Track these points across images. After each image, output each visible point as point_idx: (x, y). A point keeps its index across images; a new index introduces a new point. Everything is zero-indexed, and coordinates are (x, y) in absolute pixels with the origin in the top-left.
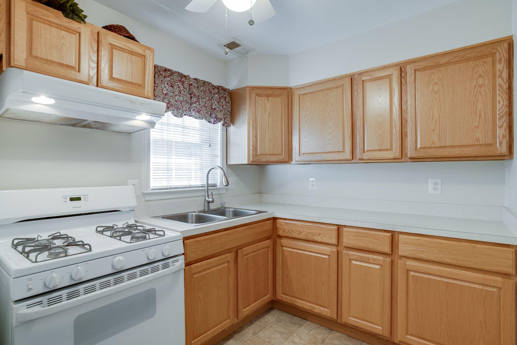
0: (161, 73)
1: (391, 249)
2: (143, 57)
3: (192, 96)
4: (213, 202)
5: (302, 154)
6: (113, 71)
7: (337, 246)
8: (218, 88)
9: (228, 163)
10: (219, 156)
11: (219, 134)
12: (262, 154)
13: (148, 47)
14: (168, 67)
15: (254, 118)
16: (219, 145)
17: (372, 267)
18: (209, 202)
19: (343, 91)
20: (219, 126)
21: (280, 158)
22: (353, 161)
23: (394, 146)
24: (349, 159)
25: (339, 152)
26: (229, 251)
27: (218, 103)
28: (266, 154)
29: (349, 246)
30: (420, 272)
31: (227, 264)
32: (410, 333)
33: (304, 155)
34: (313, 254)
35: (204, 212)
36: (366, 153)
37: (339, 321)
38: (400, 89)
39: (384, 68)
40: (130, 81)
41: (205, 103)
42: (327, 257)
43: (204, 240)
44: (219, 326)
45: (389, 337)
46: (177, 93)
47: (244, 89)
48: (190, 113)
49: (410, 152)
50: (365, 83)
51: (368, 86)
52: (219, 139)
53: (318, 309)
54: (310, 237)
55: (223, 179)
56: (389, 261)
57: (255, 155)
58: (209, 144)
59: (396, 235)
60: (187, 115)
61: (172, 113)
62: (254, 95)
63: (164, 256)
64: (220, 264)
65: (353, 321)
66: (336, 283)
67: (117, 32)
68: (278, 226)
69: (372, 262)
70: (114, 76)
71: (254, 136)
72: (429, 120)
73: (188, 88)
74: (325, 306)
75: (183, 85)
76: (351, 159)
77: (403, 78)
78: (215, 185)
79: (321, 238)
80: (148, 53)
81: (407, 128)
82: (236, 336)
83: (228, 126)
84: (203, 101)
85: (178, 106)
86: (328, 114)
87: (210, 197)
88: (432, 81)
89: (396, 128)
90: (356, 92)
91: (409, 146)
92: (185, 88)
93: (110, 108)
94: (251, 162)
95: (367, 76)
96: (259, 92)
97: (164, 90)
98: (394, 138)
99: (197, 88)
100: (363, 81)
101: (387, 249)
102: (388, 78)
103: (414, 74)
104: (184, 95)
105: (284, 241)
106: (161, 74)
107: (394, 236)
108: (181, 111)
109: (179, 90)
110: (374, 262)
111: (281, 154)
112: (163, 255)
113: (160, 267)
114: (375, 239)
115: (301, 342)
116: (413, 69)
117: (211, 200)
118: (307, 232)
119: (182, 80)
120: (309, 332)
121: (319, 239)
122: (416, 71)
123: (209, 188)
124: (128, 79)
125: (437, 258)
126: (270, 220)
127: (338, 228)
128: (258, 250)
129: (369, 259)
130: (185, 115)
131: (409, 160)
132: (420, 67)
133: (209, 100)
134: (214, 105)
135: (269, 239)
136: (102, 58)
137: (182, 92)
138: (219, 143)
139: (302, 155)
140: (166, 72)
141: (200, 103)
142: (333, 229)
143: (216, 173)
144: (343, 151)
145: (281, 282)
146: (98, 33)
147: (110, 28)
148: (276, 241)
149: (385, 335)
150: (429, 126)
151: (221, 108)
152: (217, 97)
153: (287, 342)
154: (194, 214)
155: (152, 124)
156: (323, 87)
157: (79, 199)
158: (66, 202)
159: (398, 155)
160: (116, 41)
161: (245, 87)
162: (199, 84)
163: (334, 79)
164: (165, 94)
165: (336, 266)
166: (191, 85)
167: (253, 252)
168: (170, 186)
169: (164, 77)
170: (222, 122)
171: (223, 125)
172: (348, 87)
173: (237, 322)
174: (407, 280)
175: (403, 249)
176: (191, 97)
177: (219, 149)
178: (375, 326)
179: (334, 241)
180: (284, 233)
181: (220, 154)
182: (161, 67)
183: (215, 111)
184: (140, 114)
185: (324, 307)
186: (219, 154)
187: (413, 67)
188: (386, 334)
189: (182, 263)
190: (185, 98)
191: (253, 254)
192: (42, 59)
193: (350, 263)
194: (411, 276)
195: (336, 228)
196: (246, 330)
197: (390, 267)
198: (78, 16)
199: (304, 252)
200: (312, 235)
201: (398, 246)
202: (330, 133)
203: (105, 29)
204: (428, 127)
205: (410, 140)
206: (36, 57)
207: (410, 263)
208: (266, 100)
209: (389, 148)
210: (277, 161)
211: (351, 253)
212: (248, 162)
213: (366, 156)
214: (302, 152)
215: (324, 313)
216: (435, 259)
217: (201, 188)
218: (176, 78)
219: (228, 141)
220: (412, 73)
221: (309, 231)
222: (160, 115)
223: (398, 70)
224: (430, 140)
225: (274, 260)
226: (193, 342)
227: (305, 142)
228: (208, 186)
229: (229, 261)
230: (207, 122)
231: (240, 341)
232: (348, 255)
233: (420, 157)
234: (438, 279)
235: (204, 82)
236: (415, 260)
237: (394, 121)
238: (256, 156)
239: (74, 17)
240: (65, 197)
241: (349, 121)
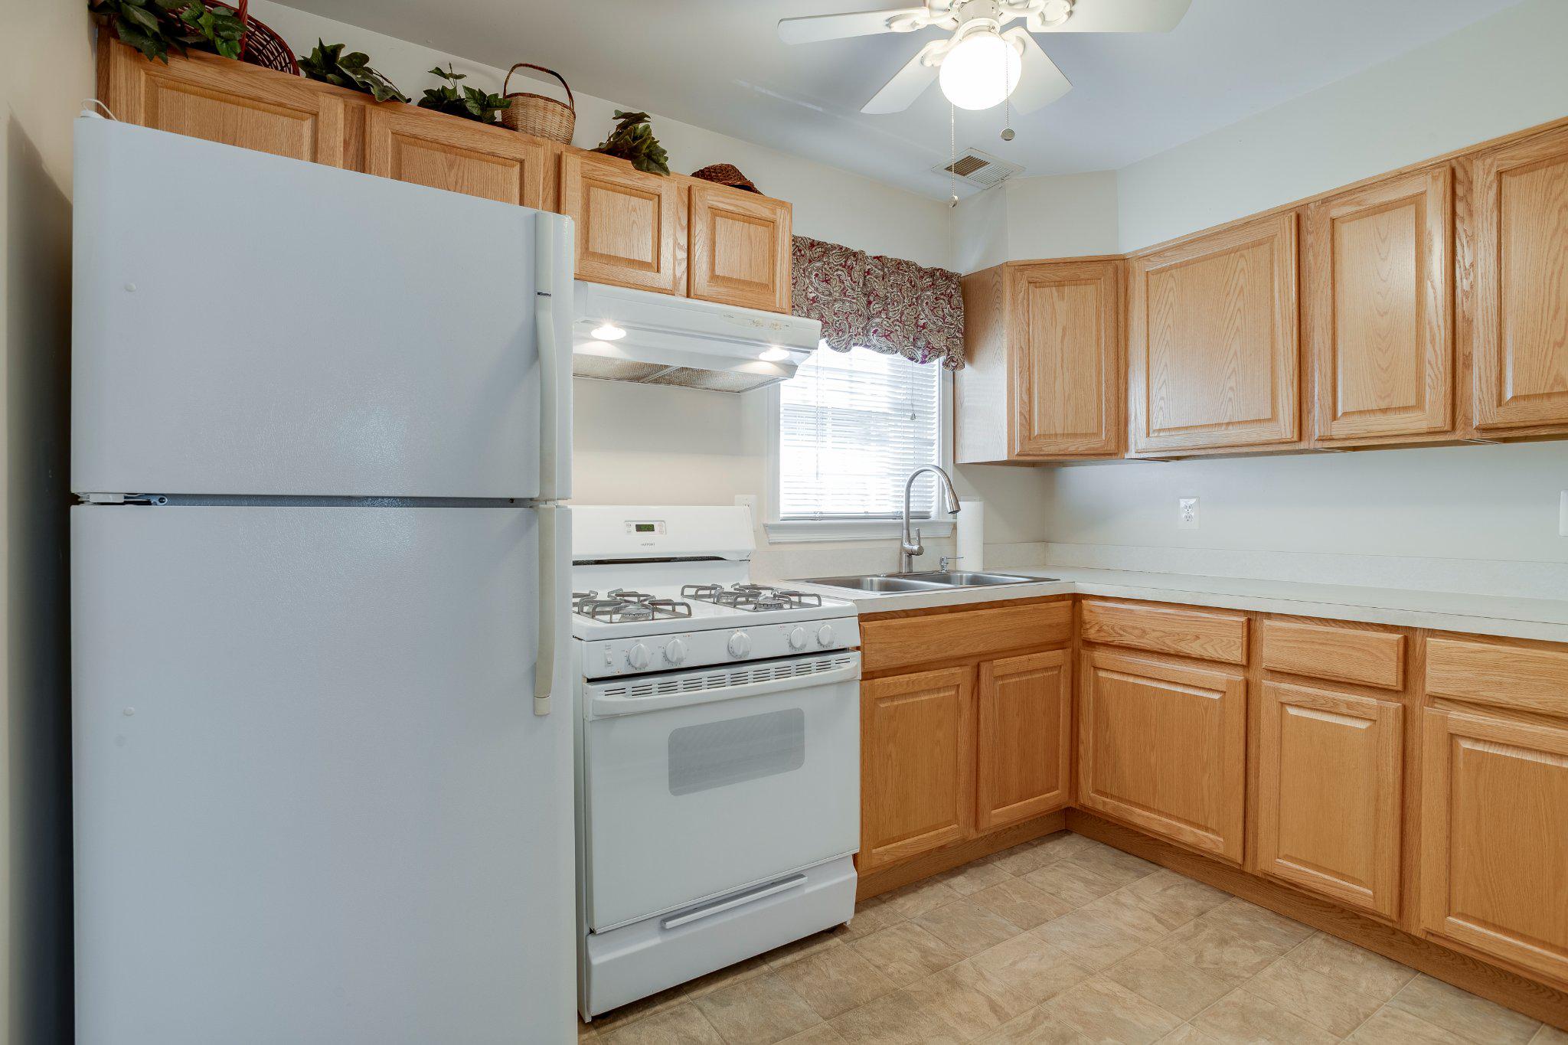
0: (803, 252)
1: (1401, 677)
2: (770, 224)
3: (871, 298)
4: (920, 553)
5: (1154, 431)
6: (717, 262)
7: (1247, 666)
8: (932, 273)
9: (959, 461)
10: (936, 442)
11: (936, 389)
12: (1044, 435)
13: (780, 201)
14: (817, 238)
15: (1022, 344)
16: (936, 415)
17: (1344, 726)
18: (910, 554)
19: (1272, 254)
20: (936, 368)
21: (1095, 444)
22: (1303, 446)
23: (1428, 396)
24: (1289, 440)
25: (1259, 421)
26: (958, 661)
27: (932, 311)
28: (1056, 435)
29: (1279, 667)
30: (1492, 742)
31: (953, 693)
32: (1459, 909)
33: (1161, 434)
34: (1179, 689)
35: (899, 575)
36: (1341, 421)
37: (1248, 869)
38: (1449, 233)
39: (1400, 176)
40: (747, 278)
41: (902, 314)
42: (1216, 696)
43: (903, 627)
44: (932, 833)
45: (1395, 917)
46: (838, 294)
47: (996, 271)
48: (866, 340)
49: (1480, 410)
50: (1337, 224)
51: (1348, 235)
52: (936, 399)
53: (1189, 835)
54: (1172, 646)
55: (946, 496)
56: (1397, 710)
57: (1028, 436)
58: (911, 414)
59: (1419, 640)
60: (861, 345)
61: (827, 342)
62: (1023, 284)
63: (821, 645)
64: (939, 690)
65: (1287, 868)
66: (1241, 766)
67: (722, 180)
68: (1086, 616)
69: (1345, 711)
70: (718, 272)
71: (1024, 389)
72: (1545, 315)
73: (861, 281)
74: (1209, 826)
75: (851, 276)
76: (1296, 438)
77: (1462, 199)
78: (924, 516)
79: (1202, 646)
80: (780, 215)
81: (1472, 344)
82: (972, 871)
83: (959, 366)
84: (896, 309)
85: (840, 324)
86: (1228, 320)
87: (916, 542)
88: (1556, 199)
89: (1434, 346)
90: (1311, 254)
91: (1476, 393)
92: (855, 282)
93: (714, 339)
94: (1018, 455)
95: (1344, 204)
96: (1037, 274)
97: (810, 291)
98: (1429, 375)
99: (883, 278)
100: (1333, 220)
101: (1390, 676)
102: (1411, 204)
103: (1495, 186)
104: (854, 298)
105: (1101, 656)
106: (803, 256)
107: (1411, 643)
108: (846, 336)
109: (843, 287)
110: (1350, 711)
111: (1097, 434)
112: (819, 642)
113: (814, 667)
114: (1354, 648)
115: (1140, 906)
116: (1494, 170)
117: (916, 548)
118: (1164, 632)
119: (849, 262)
120: (1165, 890)
121: (1194, 649)
122: (1504, 176)
123: (911, 521)
124: (744, 276)
125: (1546, 702)
126: (1064, 600)
127: (1249, 620)
128: (1031, 672)
129: (1336, 703)
130: (855, 344)
131: (1477, 435)
132: (1514, 163)
133: (910, 306)
134: (922, 317)
135: (1061, 649)
136: (697, 239)
137: (850, 292)
138: (936, 410)
139: (1156, 435)
140: (814, 249)
141: (891, 314)
142: (1235, 624)
143: (929, 484)
144: (1273, 418)
145: (1091, 763)
146: (690, 189)
147: (707, 173)
148: (1079, 654)
149: (1380, 910)
150: (1543, 333)
151: (941, 323)
152: (928, 296)
153: (1101, 900)
154: (875, 579)
155: (790, 369)
156: (1215, 247)
157: (650, 528)
158: (629, 532)
159: (1441, 420)
160: (721, 199)
161: (1000, 267)
162: (886, 270)
163: (1247, 224)
164: (811, 300)
165: (1243, 721)
166: (868, 273)
167: (1019, 674)
168: (821, 513)
169: (810, 261)
170: (943, 358)
171: (946, 364)
172: (1288, 243)
173: (974, 838)
174: (1452, 763)
175: (1436, 677)
176: (870, 303)
177: (936, 426)
178: (1351, 885)
179: (1237, 655)
180: (1102, 634)
181: (937, 439)
182: (802, 239)
183: (925, 330)
184: (766, 348)
185: (1207, 829)
186: (936, 437)
187: (1491, 165)
188: (1387, 908)
189: (856, 666)
190: (855, 306)
191: (1018, 679)
192: (602, 255)
193: (1282, 714)
194: (1461, 753)
195: (1243, 619)
196: (998, 864)
197: (1399, 725)
198: (656, 162)
199: (1155, 683)
200: (1176, 637)
201: (1425, 669)
202: (1234, 370)
203: (698, 177)
204: (1542, 337)
205: (1480, 377)
206: (594, 254)
207: (1459, 717)
208: (1055, 294)
209: (1412, 402)
210: (1086, 452)
211: (1285, 686)
212: (1008, 457)
213: (1339, 429)
214: (1155, 426)
215: (1207, 846)
216: (1540, 706)
217: (891, 520)
218: (834, 259)
219: (958, 403)
220: (1488, 183)
221: (1168, 629)
222: (808, 348)
223: (1441, 179)
224: (1546, 374)
225: (1075, 705)
226: (874, 851)
227: (1162, 398)
228: (908, 517)
229: (958, 686)
230: (906, 359)
231: (982, 881)
232: (1276, 691)
233: (1514, 425)
234: (1549, 761)
235: (899, 264)
236: (1474, 707)
237: (1427, 326)
238: (1030, 439)
239: (650, 167)
240: (628, 523)
241: (1289, 333)
